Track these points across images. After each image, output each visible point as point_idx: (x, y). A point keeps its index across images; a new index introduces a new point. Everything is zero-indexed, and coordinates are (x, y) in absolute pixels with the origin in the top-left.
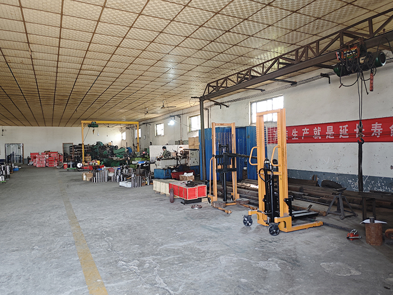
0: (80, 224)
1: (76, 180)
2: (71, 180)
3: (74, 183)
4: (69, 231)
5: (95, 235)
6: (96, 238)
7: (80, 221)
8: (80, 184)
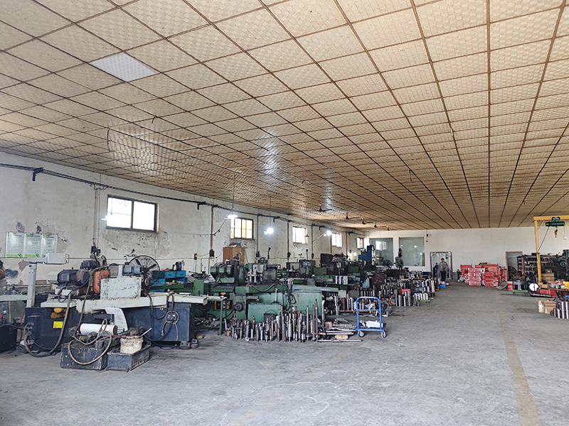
0: (528, 381)
1: (526, 311)
2: (518, 309)
3: (523, 314)
4: (511, 390)
5: (556, 408)
6: (556, 413)
7: (529, 377)
8: (534, 318)
